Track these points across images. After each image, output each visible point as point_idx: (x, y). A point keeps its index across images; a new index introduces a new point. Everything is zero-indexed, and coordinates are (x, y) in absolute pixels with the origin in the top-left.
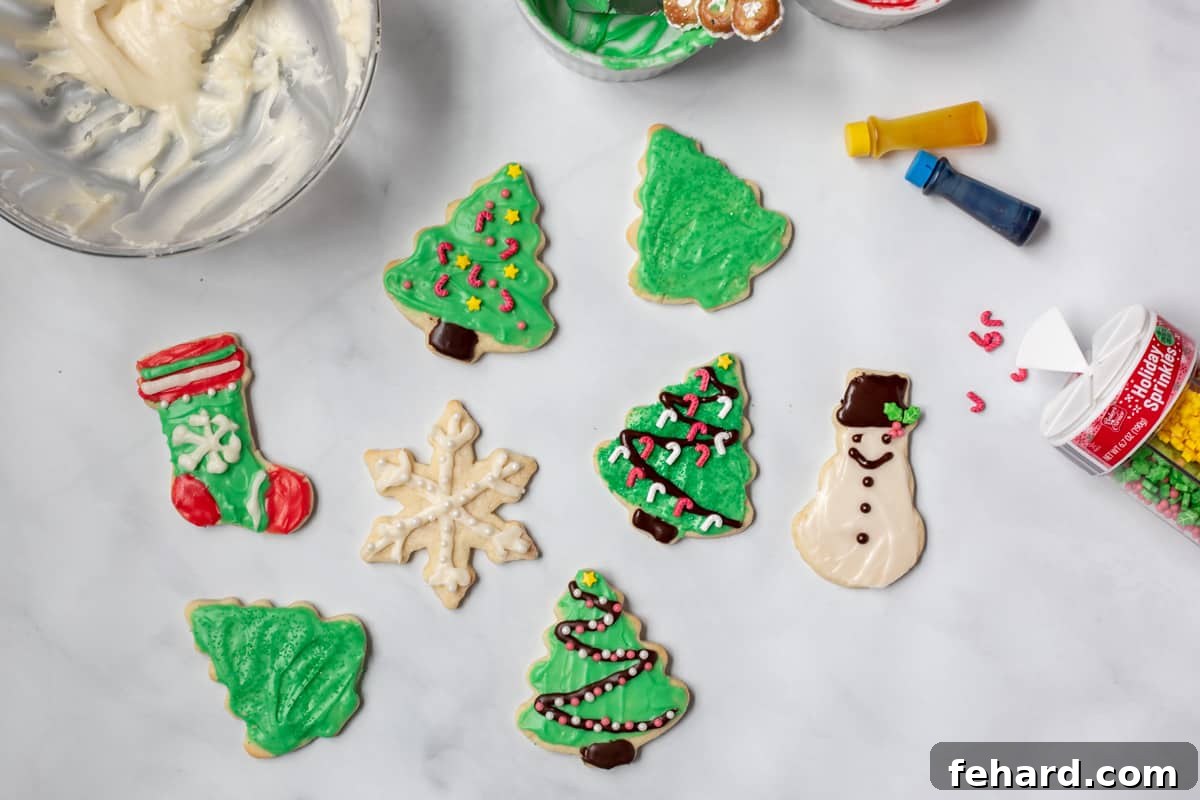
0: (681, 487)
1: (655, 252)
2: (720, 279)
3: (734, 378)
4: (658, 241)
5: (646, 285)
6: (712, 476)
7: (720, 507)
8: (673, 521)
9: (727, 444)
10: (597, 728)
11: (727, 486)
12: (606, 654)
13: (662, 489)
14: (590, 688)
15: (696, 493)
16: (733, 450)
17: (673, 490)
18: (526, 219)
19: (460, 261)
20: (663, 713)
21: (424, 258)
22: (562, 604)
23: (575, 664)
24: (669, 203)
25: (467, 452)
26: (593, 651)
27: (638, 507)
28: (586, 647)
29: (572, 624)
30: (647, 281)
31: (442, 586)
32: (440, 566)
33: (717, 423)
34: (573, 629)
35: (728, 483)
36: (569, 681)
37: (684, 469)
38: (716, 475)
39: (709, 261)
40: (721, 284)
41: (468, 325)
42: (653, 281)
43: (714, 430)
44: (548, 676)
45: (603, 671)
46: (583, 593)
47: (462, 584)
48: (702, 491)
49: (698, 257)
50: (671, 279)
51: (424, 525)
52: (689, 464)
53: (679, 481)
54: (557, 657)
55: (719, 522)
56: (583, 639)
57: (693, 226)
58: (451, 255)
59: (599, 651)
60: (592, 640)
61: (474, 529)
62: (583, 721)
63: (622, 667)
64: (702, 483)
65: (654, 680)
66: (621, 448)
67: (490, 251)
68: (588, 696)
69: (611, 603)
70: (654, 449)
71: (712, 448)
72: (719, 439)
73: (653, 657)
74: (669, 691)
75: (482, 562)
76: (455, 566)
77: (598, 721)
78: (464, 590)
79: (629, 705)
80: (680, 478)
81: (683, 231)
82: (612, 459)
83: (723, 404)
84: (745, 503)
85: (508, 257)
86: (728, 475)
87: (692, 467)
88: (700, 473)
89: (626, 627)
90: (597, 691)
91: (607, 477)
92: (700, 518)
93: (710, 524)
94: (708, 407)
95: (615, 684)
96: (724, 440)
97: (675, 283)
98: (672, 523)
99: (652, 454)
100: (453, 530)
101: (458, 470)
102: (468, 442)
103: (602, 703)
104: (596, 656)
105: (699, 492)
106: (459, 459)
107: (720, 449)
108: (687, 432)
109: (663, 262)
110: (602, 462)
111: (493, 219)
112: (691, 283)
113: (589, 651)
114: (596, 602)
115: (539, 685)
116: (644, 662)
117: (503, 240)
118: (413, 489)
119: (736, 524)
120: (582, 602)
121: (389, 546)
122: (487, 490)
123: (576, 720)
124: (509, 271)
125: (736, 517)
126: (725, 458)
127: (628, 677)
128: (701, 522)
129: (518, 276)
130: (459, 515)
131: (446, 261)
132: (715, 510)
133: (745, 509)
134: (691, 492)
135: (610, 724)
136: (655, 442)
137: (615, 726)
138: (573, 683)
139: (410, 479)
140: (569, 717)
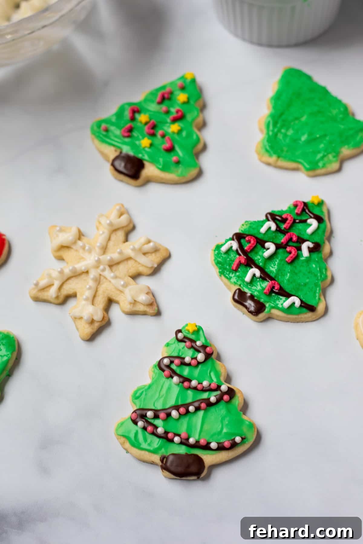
0: (273, 275)
1: (276, 130)
2: (319, 152)
3: (322, 212)
4: (279, 125)
5: (267, 151)
6: (296, 271)
7: (299, 294)
8: (263, 299)
9: (311, 250)
10: (177, 439)
11: (307, 280)
12: (194, 383)
13: (258, 273)
14: (177, 408)
15: (283, 281)
16: (315, 256)
17: (265, 276)
18: (192, 102)
19: (142, 118)
20: (233, 438)
21: (119, 114)
22: (168, 345)
23: (169, 389)
24: (289, 105)
25: (121, 235)
26: (185, 380)
27: (238, 287)
28: (180, 376)
29: (172, 359)
30: (268, 148)
31: (81, 318)
32: (84, 302)
33: (305, 237)
34: (172, 362)
35: (308, 278)
36: (161, 400)
37: (276, 263)
38: (300, 271)
39: (312, 141)
40: (319, 156)
41: (140, 156)
42: (272, 147)
43: (301, 241)
44: (146, 394)
45: (190, 396)
46: (185, 337)
47: (95, 318)
48: (288, 280)
49: (304, 138)
50: (285, 149)
51: (77, 275)
52: (281, 260)
53: (271, 271)
54: (155, 382)
55: (298, 303)
56: (178, 370)
57: (304, 119)
58: (137, 116)
59: (190, 381)
60: (186, 372)
61: (113, 281)
62: (166, 433)
63: (205, 395)
64: (288, 275)
65: (229, 411)
66: (232, 242)
67: (164, 116)
68: (174, 413)
69: (204, 347)
70: (255, 247)
71: (299, 252)
72: (305, 247)
73: (231, 392)
74: (241, 422)
75: (116, 312)
76: (93, 304)
77: (179, 435)
78: (96, 325)
79: (206, 427)
80: (272, 269)
81: (297, 122)
82: (224, 249)
83: (310, 225)
84: (320, 296)
85: (175, 120)
86: (309, 272)
87: (283, 262)
88: (288, 268)
89: (214, 368)
90: (182, 410)
91: (218, 263)
92: (284, 298)
93: (290, 304)
94: (300, 226)
95: (198, 409)
96: (309, 248)
97: (287, 151)
98: (262, 300)
99: (253, 249)
100: (98, 281)
101: (111, 244)
102: (123, 227)
103: (185, 421)
104: (186, 384)
105: (285, 281)
106: (113, 237)
107: (305, 252)
108: (282, 239)
109: (280, 136)
110: (217, 252)
111: (169, 99)
112: (298, 153)
113: (181, 380)
114: (194, 344)
115: (137, 401)
116: (223, 394)
117: (173, 110)
118: (76, 250)
119: (311, 309)
120: (183, 344)
121: (50, 286)
122: (129, 258)
123: (160, 430)
124: (175, 127)
125: (311, 302)
126: (308, 260)
127: (210, 404)
128: (284, 301)
129: (179, 132)
130: (104, 270)
131: (133, 119)
132: (297, 295)
133: (319, 299)
134: (280, 279)
135: (187, 439)
136: (257, 242)
137: (192, 441)
138: (165, 402)
139: (75, 243)
140: (156, 427)
